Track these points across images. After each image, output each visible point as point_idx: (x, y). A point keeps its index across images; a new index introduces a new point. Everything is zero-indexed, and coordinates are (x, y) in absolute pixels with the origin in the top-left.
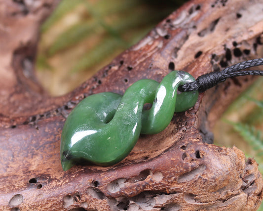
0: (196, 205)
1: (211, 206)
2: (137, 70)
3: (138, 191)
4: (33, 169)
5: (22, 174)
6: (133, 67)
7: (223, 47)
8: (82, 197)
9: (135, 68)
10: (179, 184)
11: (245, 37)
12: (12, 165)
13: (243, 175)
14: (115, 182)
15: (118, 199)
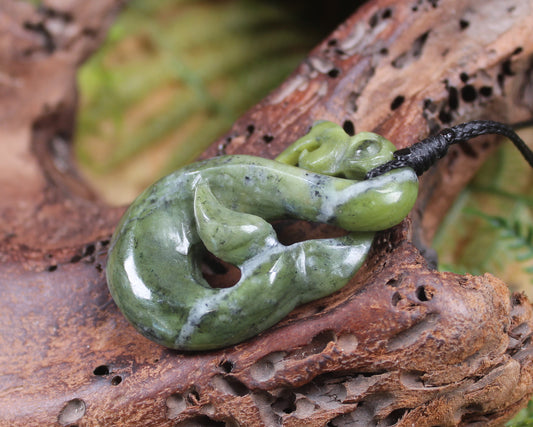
0: (428, 393)
1: (453, 390)
2: (282, 140)
3: (311, 374)
4: (99, 348)
5: (78, 360)
6: (275, 136)
7: (443, 86)
8: (202, 396)
9: (279, 137)
10: (388, 354)
11: (482, 63)
12: (58, 344)
13: (509, 326)
14: (265, 361)
15: (273, 393)
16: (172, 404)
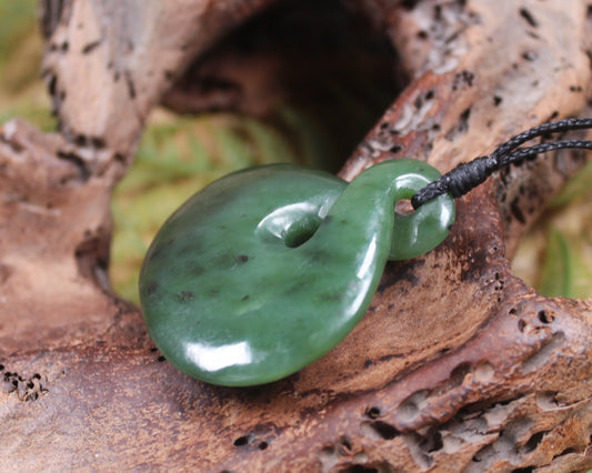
0: (562, 412)
1: (585, 407)
3: (454, 407)
4: (232, 423)
5: (212, 437)
8: (353, 445)
10: (524, 377)
12: (187, 427)
14: (408, 404)
15: (422, 432)
16: (324, 459)
